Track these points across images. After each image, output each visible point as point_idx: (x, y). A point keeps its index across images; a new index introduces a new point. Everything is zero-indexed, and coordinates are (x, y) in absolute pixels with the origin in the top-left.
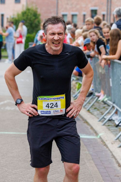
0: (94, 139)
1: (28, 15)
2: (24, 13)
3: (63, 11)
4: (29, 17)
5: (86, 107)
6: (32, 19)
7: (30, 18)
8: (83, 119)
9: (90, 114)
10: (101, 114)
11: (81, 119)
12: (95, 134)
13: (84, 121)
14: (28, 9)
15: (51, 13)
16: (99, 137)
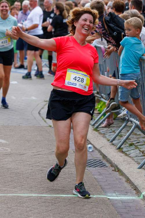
0: (134, 201)
5: (114, 142)
8: (112, 165)
9: (123, 155)
10: (141, 154)
11: (108, 165)
12: (134, 191)
13: (113, 168)
16: (142, 197)
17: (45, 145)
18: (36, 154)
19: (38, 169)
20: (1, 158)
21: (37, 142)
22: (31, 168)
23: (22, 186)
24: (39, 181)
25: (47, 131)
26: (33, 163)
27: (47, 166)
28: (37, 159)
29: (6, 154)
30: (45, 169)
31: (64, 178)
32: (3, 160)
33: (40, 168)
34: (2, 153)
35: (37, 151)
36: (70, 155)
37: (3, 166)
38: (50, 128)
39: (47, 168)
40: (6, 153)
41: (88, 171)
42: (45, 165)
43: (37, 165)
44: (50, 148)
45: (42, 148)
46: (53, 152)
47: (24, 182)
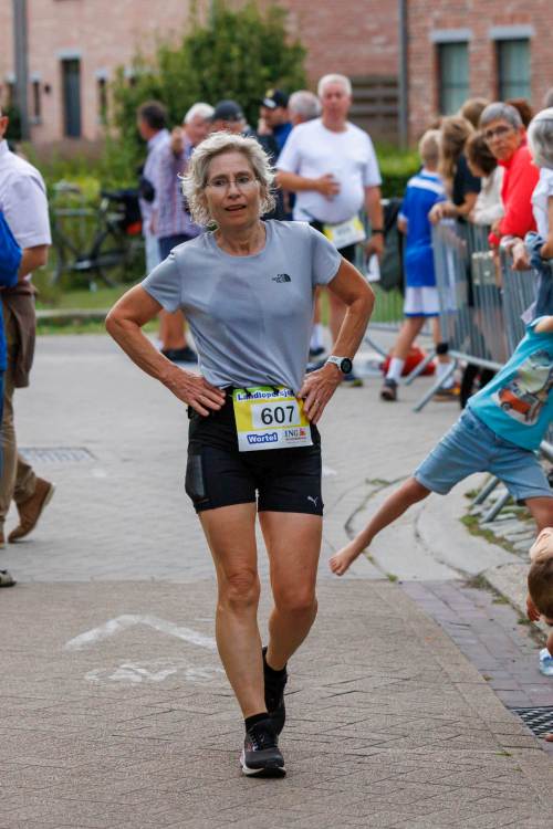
1: (227, 59)
2: (201, 48)
3: (440, 24)
4: (235, 68)
6: (251, 82)
7: (243, 75)
14: (226, 22)
15: (365, 36)
17: (373, 653)
18: (339, 691)
19: (350, 751)
20: (207, 710)
21: (342, 643)
22: (323, 747)
23: (289, 820)
24: (354, 799)
25: (378, 598)
26: (330, 726)
27: (386, 737)
28: (346, 709)
29: (225, 693)
30: (375, 750)
31: (454, 787)
32: (215, 717)
33: (357, 745)
34: (209, 688)
35: (341, 677)
36: (473, 691)
37: (213, 740)
38: (391, 585)
39: (385, 745)
40: (223, 688)
41: (543, 754)
42: (375, 736)
43: (345, 733)
44: (395, 665)
45: (363, 665)
46: (406, 683)
47: (298, 807)
